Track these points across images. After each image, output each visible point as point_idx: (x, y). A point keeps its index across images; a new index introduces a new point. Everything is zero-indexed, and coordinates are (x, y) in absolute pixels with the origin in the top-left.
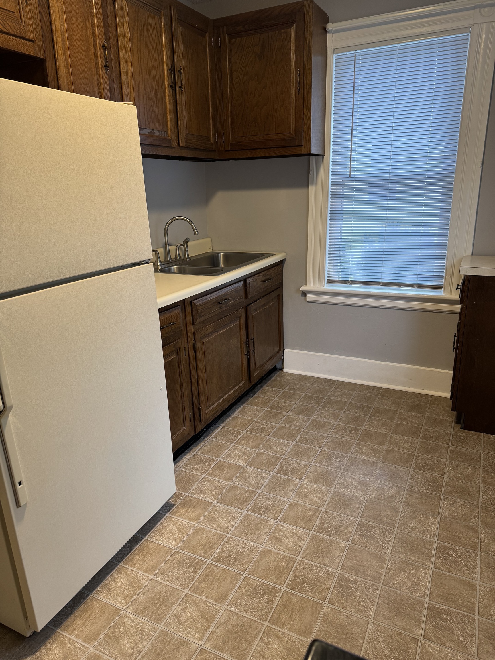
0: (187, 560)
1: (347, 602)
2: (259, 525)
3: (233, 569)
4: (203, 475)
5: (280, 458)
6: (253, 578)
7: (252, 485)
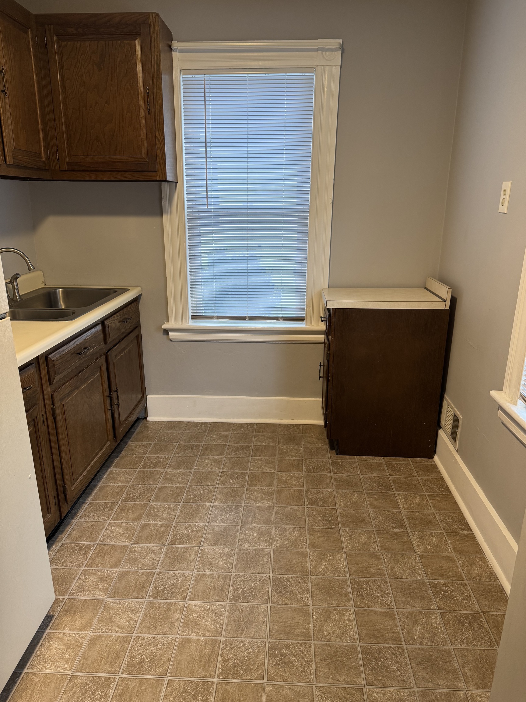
0: (90, 684)
1: (285, 672)
2: (167, 612)
3: (151, 676)
4: (81, 568)
5: (170, 525)
6: (178, 679)
7: (146, 566)
